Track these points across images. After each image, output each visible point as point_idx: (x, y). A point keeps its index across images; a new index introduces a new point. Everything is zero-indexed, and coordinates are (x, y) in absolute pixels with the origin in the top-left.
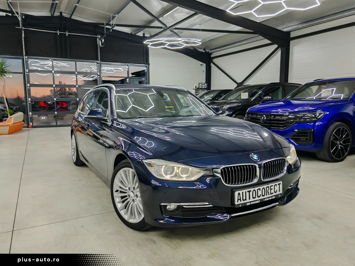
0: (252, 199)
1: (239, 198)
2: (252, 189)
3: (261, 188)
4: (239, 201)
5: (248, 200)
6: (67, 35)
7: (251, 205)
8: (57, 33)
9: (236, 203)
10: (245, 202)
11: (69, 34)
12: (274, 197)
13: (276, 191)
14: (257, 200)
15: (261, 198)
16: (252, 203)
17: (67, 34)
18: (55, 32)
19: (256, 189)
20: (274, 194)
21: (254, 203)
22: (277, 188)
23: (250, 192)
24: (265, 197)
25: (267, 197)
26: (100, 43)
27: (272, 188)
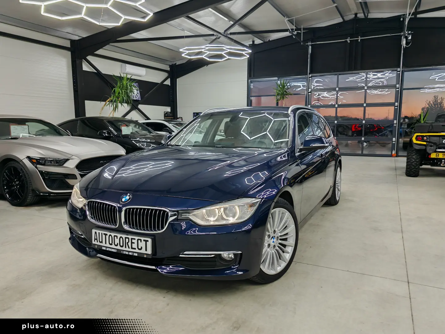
0: (108, 245)
1: (96, 238)
2: (109, 234)
3: (119, 236)
4: (96, 241)
5: (103, 244)
6: (359, 41)
7: (106, 250)
8: (347, 41)
9: (93, 242)
10: (101, 244)
11: (361, 40)
12: (136, 255)
13: (140, 248)
14: (113, 248)
15: (119, 247)
16: (107, 249)
17: (360, 39)
18: (344, 40)
19: (113, 234)
20: (137, 250)
21: (110, 250)
22: (141, 245)
23: (107, 236)
24: (124, 248)
25: (126, 250)
26: (404, 42)
27: (135, 241)
